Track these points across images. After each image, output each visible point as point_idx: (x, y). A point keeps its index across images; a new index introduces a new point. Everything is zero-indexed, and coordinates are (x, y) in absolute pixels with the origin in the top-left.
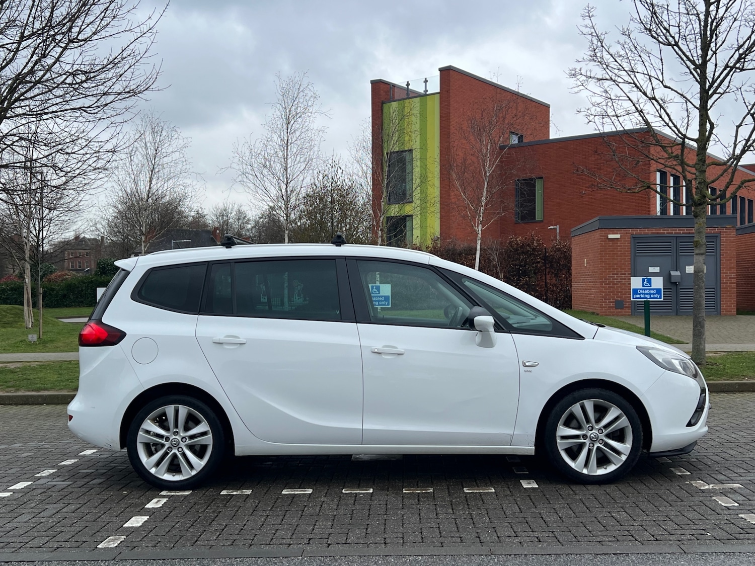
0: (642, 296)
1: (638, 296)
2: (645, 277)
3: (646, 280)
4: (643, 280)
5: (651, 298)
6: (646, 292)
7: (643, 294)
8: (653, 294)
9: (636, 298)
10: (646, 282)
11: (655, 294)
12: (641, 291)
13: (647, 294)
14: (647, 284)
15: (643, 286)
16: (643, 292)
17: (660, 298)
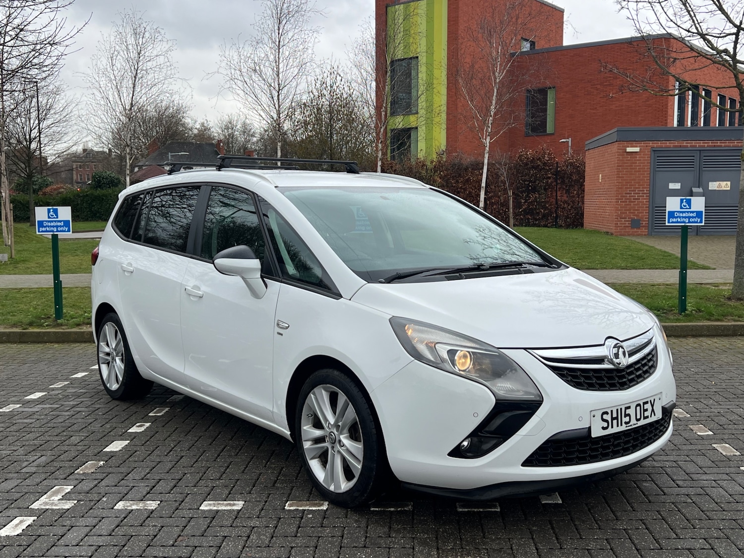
0: (679, 220)
1: (675, 220)
2: (684, 198)
3: (685, 200)
4: (682, 201)
5: (689, 222)
6: (684, 215)
7: (680, 217)
8: (693, 217)
9: (672, 222)
10: (684, 204)
11: (695, 217)
12: (678, 214)
13: (685, 217)
14: (685, 206)
15: (681, 208)
16: (681, 215)
17: (701, 222)
